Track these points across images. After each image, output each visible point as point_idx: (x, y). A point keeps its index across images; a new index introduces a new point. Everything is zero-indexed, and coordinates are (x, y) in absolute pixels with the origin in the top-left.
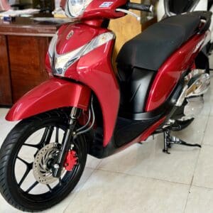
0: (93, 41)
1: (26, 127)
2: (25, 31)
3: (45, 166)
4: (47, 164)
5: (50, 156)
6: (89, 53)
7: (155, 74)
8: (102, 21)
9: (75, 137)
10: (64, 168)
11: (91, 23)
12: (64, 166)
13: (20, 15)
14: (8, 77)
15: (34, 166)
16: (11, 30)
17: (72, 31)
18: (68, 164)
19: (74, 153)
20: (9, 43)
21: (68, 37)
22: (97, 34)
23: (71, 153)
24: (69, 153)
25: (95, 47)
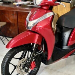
0: (44, 15)
1: (14, 51)
2: (23, 10)
3: (22, 67)
4: (23, 67)
5: (24, 63)
6: (42, 21)
7: (73, 30)
8: (49, 7)
9: (35, 56)
10: (30, 69)
11: (45, 8)
12: (30, 68)
13: (23, 4)
14: (17, 27)
15: (17, 67)
16: (18, 9)
17: (36, 11)
18: (32, 67)
19: (34, 62)
20: (18, 14)
21: (34, 13)
22: (46, 13)
23: (33, 62)
24: (32, 62)
25: (45, 18)
